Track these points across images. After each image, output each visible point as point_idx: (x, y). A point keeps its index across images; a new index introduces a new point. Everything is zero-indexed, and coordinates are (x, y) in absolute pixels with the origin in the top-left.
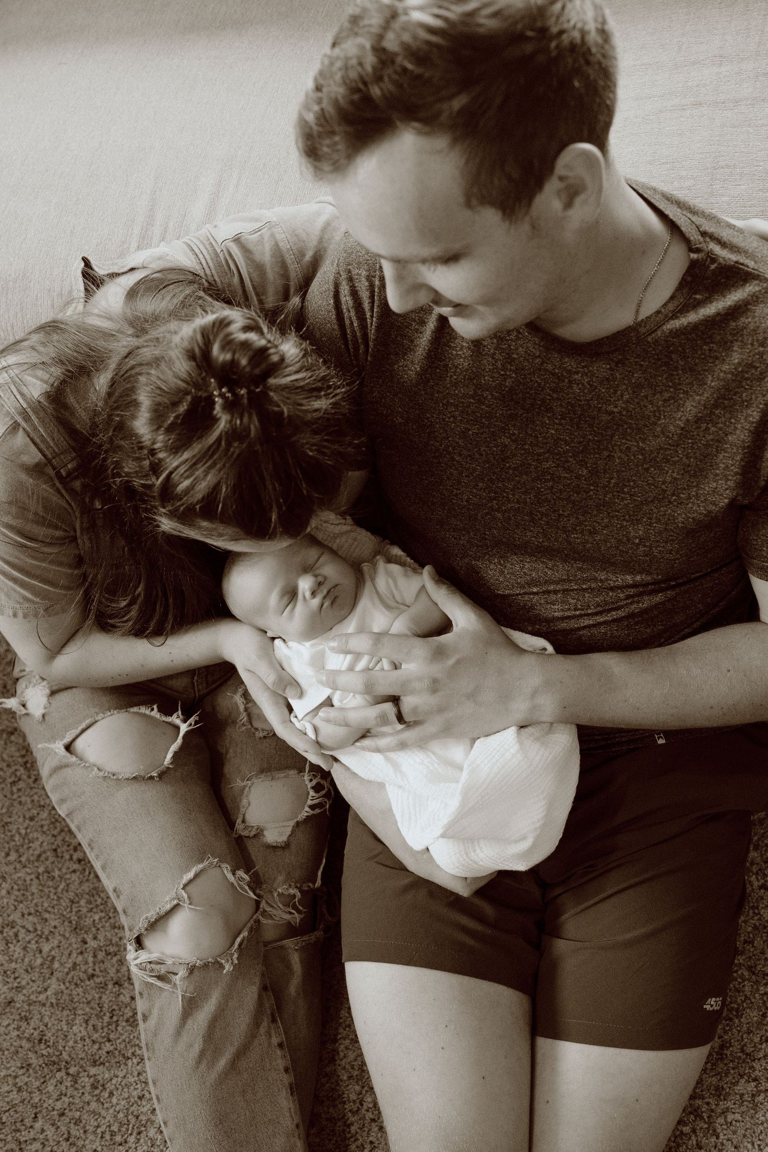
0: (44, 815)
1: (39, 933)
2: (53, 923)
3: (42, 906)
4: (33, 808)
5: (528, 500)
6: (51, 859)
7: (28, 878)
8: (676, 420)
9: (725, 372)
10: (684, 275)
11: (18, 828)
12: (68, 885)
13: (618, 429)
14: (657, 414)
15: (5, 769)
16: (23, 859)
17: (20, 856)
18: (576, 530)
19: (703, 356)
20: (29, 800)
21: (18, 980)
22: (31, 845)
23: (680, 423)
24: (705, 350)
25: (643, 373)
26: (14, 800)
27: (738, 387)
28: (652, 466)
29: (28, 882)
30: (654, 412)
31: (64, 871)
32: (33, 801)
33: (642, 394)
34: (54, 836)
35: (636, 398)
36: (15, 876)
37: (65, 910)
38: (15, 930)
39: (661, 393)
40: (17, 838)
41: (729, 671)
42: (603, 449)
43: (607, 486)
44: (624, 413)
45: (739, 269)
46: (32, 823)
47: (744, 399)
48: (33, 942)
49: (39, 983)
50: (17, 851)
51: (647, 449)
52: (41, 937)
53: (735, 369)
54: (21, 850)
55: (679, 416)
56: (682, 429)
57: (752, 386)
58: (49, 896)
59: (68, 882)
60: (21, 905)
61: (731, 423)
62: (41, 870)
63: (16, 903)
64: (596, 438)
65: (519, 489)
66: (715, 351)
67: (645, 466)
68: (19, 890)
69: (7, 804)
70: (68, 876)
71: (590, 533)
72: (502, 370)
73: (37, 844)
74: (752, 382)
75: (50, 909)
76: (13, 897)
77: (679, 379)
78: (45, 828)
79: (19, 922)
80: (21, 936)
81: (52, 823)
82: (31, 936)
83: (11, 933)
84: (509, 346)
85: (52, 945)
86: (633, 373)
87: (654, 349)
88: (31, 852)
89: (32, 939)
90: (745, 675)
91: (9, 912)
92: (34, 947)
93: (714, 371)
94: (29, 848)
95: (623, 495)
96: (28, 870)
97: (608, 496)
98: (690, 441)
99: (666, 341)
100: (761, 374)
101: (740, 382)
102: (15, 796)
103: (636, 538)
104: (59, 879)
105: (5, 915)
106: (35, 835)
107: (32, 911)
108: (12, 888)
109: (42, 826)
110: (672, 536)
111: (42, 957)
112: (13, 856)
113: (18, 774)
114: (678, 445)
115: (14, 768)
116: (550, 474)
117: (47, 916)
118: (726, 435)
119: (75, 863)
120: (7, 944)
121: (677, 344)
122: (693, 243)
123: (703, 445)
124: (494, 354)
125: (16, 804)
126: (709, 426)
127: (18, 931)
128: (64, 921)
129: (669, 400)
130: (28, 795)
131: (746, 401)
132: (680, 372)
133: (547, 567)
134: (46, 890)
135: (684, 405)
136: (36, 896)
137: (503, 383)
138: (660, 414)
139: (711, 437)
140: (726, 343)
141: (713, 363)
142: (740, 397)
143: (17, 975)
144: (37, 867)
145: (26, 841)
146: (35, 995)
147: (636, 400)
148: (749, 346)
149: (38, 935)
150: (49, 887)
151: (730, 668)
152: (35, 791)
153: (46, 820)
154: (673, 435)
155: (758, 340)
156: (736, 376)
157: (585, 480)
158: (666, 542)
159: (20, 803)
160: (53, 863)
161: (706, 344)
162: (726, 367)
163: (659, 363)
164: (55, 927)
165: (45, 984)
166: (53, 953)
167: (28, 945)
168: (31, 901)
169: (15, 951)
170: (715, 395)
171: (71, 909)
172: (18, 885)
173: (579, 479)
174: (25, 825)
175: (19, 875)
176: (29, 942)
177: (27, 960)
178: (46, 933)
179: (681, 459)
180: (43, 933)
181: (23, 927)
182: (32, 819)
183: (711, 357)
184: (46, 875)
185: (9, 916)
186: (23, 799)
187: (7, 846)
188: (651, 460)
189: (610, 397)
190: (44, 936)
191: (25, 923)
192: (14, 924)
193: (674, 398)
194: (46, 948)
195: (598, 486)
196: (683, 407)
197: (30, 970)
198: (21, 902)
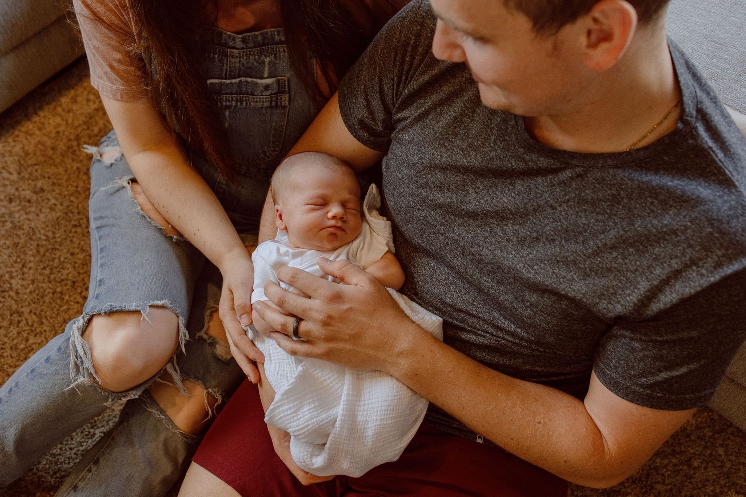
0: (81, 256)
1: (33, 328)
2: (45, 328)
3: (45, 313)
4: (77, 248)
5: (466, 237)
6: (68, 287)
7: (48, 290)
8: (597, 239)
9: (652, 225)
10: (665, 136)
11: (60, 256)
12: (68, 309)
13: (553, 222)
14: (586, 227)
15: (75, 214)
16: (52, 277)
17: (51, 274)
18: (489, 276)
19: (644, 205)
20: (77, 241)
21: (3, 351)
22: (62, 271)
23: (599, 242)
24: (648, 201)
25: (593, 193)
26: (69, 237)
27: (656, 242)
28: (562, 261)
29: (46, 293)
30: (585, 224)
31: (72, 298)
32: (79, 244)
33: (584, 208)
34: (79, 273)
35: (578, 207)
36: (40, 285)
37: (58, 324)
38: (20, 318)
39: (598, 213)
40: (56, 261)
41: (539, 423)
42: (535, 231)
43: (524, 257)
44: (563, 214)
45: (709, 153)
46: (70, 257)
47: (655, 252)
48: (26, 332)
49: (14, 360)
50: (51, 269)
51: (566, 247)
52: (33, 331)
53: (661, 227)
54: (54, 271)
55: (601, 237)
56: (599, 248)
57: (666, 247)
58: (53, 309)
59: (70, 307)
60: (33, 305)
61: (636, 264)
62: (59, 290)
63: (31, 302)
64: (534, 220)
65: (464, 226)
66: (655, 206)
67: (558, 259)
68: (38, 295)
69: (63, 237)
70: (72, 303)
71: (498, 282)
72: (493, 143)
73: (66, 272)
74: (668, 243)
75: (49, 318)
76: (31, 297)
77: (617, 212)
78: (76, 265)
79: (26, 315)
80: (22, 324)
81: (83, 265)
82: (28, 328)
83: (16, 319)
84: (507, 128)
85: (36, 341)
86: (586, 189)
87: (610, 180)
88: (59, 275)
89: (27, 330)
90: (548, 434)
91: (24, 304)
92: (25, 336)
93: (645, 220)
94: (59, 272)
95: (530, 270)
96: (50, 285)
97: (520, 265)
98: (599, 259)
99: (622, 179)
100: (678, 241)
101: (660, 239)
102: (71, 235)
103: (528, 301)
104: (65, 302)
105: (20, 305)
106: (68, 266)
107: (38, 313)
108: (35, 291)
109: (75, 263)
110: (554, 312)
111: (26, 345)
112: (47, 272)
113: (81, 221)
114: (589, 257)
115: (81, 216)
116: (490, 227)
117: (44, 321)
118: (627, 271)
119: (81, 297)
120: (10, 324)
121: (629, 186)
122: (686, 114)
123: (607, 268)
124: (494, 128)
125: (68, 239)
126: (619, 257)
127: (22, 320)
128: (52, 330)
129: (599, 222)
130: (79, 239)
131: (656, 254)
132: (621, 207)
133: (463, 287)
134: (53, 304)
135: (609, 231)
136: (46, 304)
137: (489, 152)
138: (588, 228)
139: (616, 266)
140: (666, 204)
141: (648, 213)
142: (653, 249)
143: (4, 347)
144: (57, 287)
145: (61, 267)
146: (8, 366)
147: (577, 209)
148: (682, 217)
149: (32, 330)
150: (56, 303)
151: (542, 422)
152: (85, 238)
153: (80, 260)
154: (589, 248)
155: (690, 216)
156: (660, 233)
157: (512, 245)
158: (549, 315)
159: (71, 241)
160: (68, 289)
161: (651, 197)
162: (655, 222)
163: (609, 192)
164: (45, 331)
165: (18, 363)
166: (34, 346)
167: (23, 333)
168: (41, 306)
169: (12, 331)
170: (635, 238)
171: (62, 325)
172: (39, 291)
173: (509, 242)
174: (66, 256)
175: (43, 285)
176: (24, 331)
177: (16, 341)
178: (38, 331)
179: (586, 268)
180: (35, 330)
181: (27, 319)
182: (72, 254)
183: (649, 209)
184: (59, 295)
185: (22, 307)
186: (75, 239)
187: (47, 262)
188: (564, 257)
189: (560, 197)
190: (35, 332)
191: (29, 317)
192: (22, 314)
193: (604, 222)
194: (31, 341)
195: (518, 254)
196: (607, 232)
197: (14, 349)
198: (34, 303)
